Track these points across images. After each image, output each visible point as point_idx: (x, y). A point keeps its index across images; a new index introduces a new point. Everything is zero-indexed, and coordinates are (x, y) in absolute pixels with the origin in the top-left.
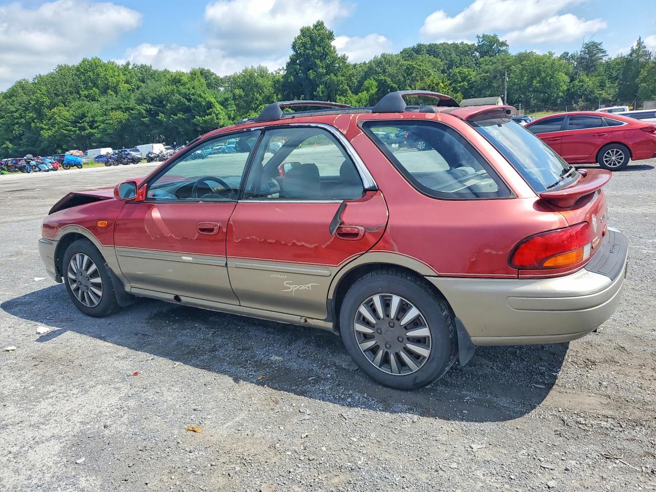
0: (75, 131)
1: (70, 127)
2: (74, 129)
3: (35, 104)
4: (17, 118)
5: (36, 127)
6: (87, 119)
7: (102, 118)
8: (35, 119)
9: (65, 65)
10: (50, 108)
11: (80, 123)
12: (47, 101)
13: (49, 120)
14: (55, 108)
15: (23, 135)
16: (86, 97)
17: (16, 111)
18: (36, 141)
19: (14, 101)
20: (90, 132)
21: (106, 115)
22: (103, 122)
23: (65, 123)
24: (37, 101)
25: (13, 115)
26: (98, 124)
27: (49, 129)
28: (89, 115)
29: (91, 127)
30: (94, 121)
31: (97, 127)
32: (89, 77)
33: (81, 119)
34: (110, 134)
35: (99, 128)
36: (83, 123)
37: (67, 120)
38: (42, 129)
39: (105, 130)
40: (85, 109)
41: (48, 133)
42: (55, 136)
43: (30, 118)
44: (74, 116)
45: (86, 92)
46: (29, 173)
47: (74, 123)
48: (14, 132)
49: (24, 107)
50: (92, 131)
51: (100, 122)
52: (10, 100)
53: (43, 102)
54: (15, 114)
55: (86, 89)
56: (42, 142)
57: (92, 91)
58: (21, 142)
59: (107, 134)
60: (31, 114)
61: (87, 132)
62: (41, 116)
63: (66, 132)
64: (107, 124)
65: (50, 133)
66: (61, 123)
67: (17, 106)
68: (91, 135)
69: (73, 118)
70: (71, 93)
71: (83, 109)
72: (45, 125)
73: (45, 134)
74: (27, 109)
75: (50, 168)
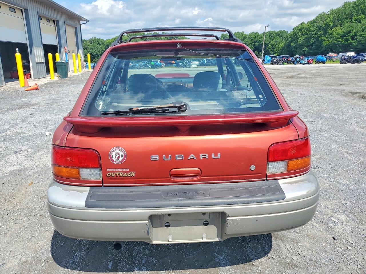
0: (342, 42)
1: (339, 39)
2: (341, 40)
3: (324, 26)
4: (314, 34)
5: (322, 39)
6: (351, 34)
7: (360, 33)
8: (322, 34)
9: (348, 2)
10: (332, 28)
11: (346, 37)
12: (331, 24)
13: (330, 35)
14: (335, 28)
15: (314, 44)
16: (355, 20)
17: (314, 30)
18: (320, 47)
19: (315, 25)
20: (351, 42)
21: (363, 31)
22: (360, 36)
23: (337, 37)
24: (326, 24)
25: (312, 33)
26: (357, 37)
27: (328, 40)
28: (353, 32)
29: (353, 39)
30: (355, 35)
31: (356, 39)
32: (361, 8)
33: (348, 34)
34: (363, 44)
35: (357, 39)
36: (348, 36)
37: (339, 35)
38: (324, 40)
39: (360, 41)
40: (351, 28)
41: (327, 42)
42: (330, 45)
43: (320, 34)
44: (344, 32)
45: (356, 18)
46: (295, 64)
47: (343, 37)
48: (310, 42)
49: (319, 28)
50: (352, 41)
51: (358, 36)
52: (313, 25)
53: (329, 25)
54: (313, 32)
55: (357, 15)
56: (322, 48)
57: (360, 17)
58: (312, 47)
59: (361, 44)
60: (321, 32)
61: (349, 42)
62: (326, 33)
63: (336, 42)
64: (362, 37)
65: (328, 42)
66: (335, 37)
67: (315, 28)
68: (351, 43)
69: (343, 33)
70: (347, 19)
71: (350, 28)
72: (327, 38)
73: (325, 43)
74: (320, 29)
75: (306, 63)
